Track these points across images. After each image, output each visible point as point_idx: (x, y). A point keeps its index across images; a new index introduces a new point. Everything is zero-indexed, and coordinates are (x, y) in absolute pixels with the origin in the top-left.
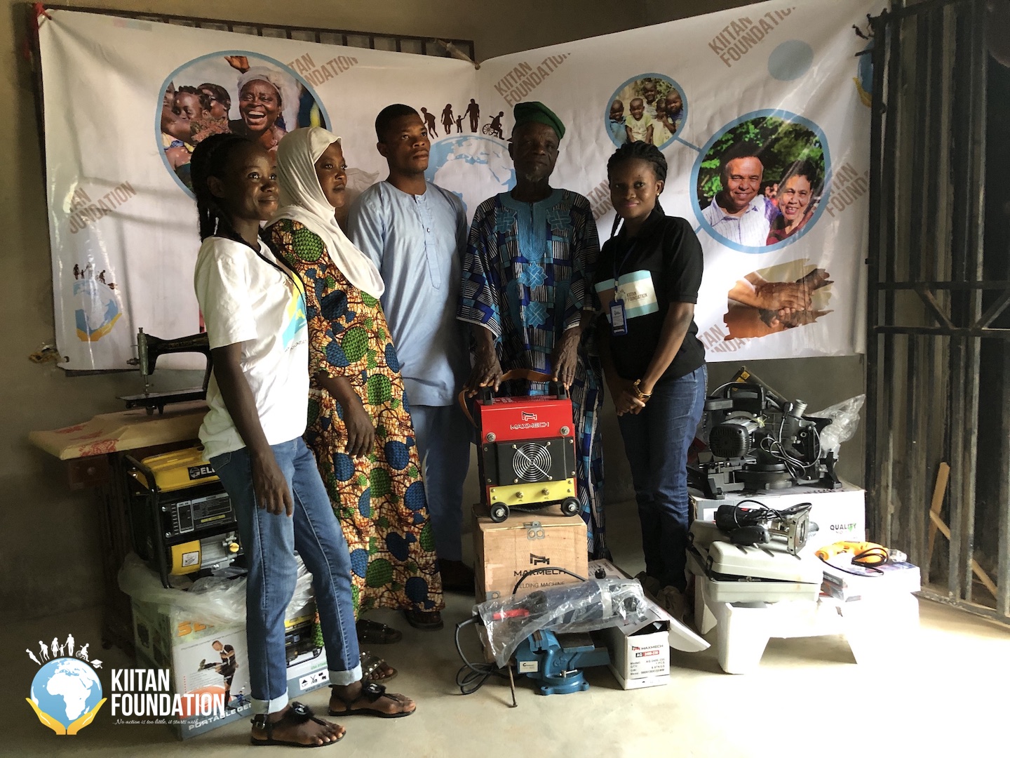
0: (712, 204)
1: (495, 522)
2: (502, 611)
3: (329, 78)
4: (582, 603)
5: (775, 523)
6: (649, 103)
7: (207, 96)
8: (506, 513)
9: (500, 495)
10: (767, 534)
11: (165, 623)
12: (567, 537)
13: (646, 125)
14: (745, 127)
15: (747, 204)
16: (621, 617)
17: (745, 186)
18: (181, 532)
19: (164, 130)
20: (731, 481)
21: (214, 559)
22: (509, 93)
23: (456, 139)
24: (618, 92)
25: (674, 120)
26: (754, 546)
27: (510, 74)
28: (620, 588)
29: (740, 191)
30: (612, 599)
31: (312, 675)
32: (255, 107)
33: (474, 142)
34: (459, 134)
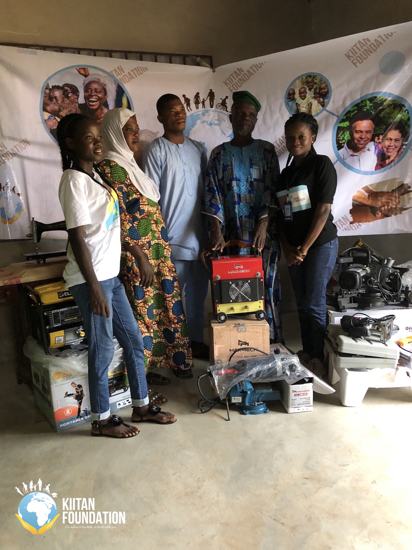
0: (344, 147)
1: (219, 323)
2: (223, 370)
3: (133, 79)
4: (266, 367)
5: (374, 326)
6: (310, 90)
7: (67, 90)
8: (226, 318)
9: (222, 308)
10: (369, 332)
11: (47, 373)
12: (258, 332)
13: (308, 102)
14: (364, 102)
15: (364, 147)
16: (287, 375)
17: (363, 137)
18: (54, 326)
19: (45, 110)
20: (351, 302)
21: (72, 340)
22: (231, 85)
23: (202, 112)
24: (292, 84)
25: (324, 100)
26: (362, 338)
27: (232, 75)
28: (287, 359)
29: (360, 140)
30: (282, 365)
31: (123, 401)
32: (92, 96)
33: (212, 113)
34: (203, 109)
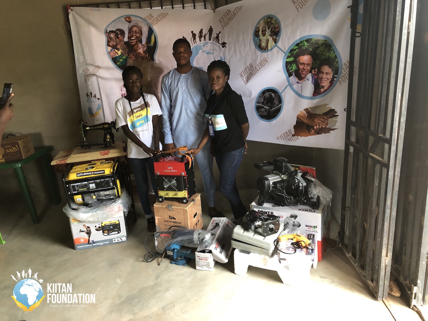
0: (293, 75)
3: (159, 22)
6: (268, 28)
7: (118, 33)
8: (163, 200)
13: (266, 38)
15: (305, 77)
17: (305, 68)
18: (73, 193)
19: (108, 45)
21: (89, 200)
23: (203, 44)
24: (258, 23)
25: (276, 37)
27: (224, 15)
28: (201, 234)
29: (303, 70)
31: (118, 239)
32: (133, 36)
33: (209, 45)
34: (204, 42)
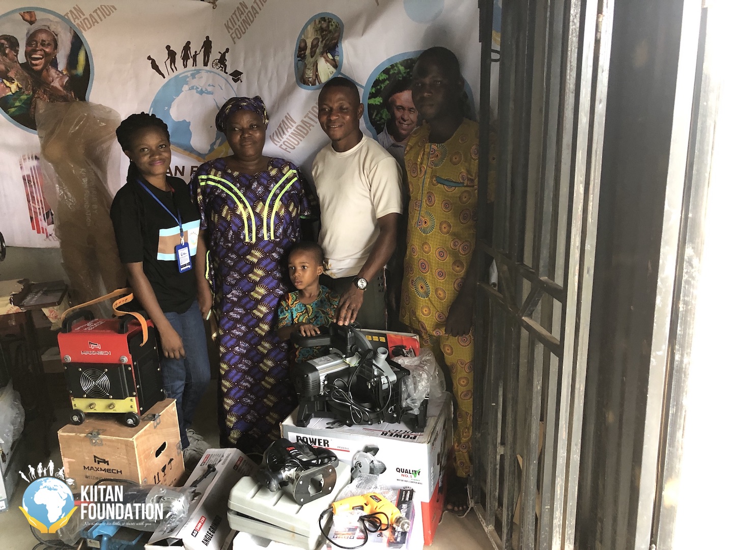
0: (384, 130)
3: (96, 24)
6: (322, 41)
7: (3, 44)
8: (80, 419)
13: (314, 61)
14: (396, 68)
22: (233, 30)
23: (191, 72)
24: (303, 31)
27: (234, 13)
32: (37, 51)
33: (204, 75)
34: (194, 68)
